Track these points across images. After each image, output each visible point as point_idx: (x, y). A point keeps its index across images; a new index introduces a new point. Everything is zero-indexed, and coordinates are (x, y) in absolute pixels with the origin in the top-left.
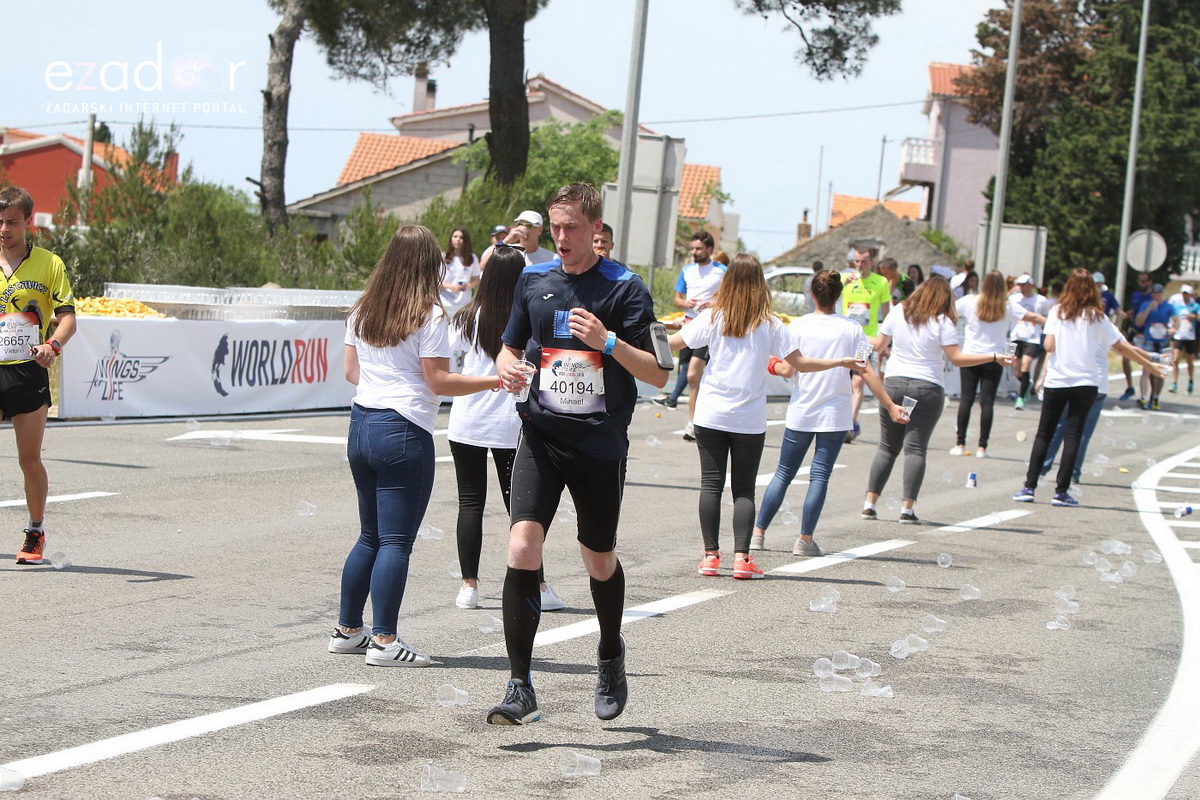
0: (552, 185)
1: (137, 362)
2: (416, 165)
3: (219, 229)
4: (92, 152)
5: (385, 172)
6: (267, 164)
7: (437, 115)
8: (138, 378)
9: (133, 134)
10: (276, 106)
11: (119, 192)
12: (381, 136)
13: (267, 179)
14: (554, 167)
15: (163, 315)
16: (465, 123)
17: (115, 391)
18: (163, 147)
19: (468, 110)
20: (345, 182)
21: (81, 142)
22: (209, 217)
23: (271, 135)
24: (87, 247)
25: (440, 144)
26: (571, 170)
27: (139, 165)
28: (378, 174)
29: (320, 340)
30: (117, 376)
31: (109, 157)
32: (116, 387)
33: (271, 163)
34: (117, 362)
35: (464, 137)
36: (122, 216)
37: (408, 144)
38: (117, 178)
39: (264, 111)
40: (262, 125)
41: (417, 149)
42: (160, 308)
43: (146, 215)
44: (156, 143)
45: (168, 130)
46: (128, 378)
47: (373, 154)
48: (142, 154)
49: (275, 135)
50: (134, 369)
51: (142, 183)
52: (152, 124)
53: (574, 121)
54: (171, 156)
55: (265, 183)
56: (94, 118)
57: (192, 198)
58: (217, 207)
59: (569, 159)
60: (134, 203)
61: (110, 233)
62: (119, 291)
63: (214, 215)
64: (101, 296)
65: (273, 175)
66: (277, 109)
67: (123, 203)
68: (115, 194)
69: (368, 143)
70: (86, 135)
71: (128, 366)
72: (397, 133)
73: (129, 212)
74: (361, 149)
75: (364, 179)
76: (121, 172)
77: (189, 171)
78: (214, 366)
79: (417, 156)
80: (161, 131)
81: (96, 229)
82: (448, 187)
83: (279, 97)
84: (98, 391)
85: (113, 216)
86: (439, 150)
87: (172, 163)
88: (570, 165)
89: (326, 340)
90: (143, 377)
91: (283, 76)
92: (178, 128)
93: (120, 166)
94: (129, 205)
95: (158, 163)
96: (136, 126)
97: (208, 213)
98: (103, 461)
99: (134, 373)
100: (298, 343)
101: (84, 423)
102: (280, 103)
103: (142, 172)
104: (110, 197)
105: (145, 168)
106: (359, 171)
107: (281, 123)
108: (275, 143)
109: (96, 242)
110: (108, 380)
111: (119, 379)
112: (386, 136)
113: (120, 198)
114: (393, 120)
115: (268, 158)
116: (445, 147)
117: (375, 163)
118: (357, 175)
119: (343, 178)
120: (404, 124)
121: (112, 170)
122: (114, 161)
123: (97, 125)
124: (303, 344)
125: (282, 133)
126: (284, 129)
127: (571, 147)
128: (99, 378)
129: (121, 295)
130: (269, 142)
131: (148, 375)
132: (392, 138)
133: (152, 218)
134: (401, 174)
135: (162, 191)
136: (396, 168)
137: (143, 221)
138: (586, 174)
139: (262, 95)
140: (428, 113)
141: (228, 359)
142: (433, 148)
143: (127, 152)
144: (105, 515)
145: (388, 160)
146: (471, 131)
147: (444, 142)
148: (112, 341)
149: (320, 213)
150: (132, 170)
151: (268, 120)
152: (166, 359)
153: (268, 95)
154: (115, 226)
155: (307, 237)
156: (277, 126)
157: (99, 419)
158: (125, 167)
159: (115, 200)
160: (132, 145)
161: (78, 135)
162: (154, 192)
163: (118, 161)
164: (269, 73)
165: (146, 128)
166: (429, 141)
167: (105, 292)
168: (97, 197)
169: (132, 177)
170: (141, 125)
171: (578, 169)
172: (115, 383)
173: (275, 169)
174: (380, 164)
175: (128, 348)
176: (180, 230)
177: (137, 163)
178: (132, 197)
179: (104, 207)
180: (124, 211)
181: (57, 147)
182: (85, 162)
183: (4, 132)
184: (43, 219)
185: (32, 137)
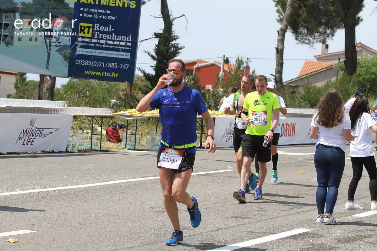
0: (364, 76)
2: (323, 70)
4: (224, 66)
5: (313, 72)
6: (277, 70)
7: (329, 55)
9: (236, 61)
10: (280, 52)
11: (232, 79)
12: (311, 61)
13: (277, 74)
14: (365, 71)
16: (337, 57)
17: (230, 139)
18: (245, 65)
19: (338, 53)
20: (301, 75)
21: (220, 63)
23: (278, 61)
24: (222, 95)
25: (330, 64)
26: (370, 72)
27: (238, 70)
28: (311, 73)
29: (293, 124)
30: (231, 134)
31: (229, 68)
33: (278, 70)
34: (231, 130)
35: (337, 61)
37: (320, 64)
38: (232, 75)
39: (276, 54)
40: (275, 58)
41: (323, 65)
44: (243, 64)
45: (246, 60)
47: (309, 67)
48: (239, 67)
49: (279, 61)
51: (239, 75)
52: (242, 58)
53: (371, 57)
54: (248, 68)
55: (276, 76)
56: (224, 56)
59: (369, 68)
60: (237, 82)
65: (279, 73)
66: (280, 53)
67: (233, 82)
68: (231, 79)
69: (308, 63)
70: (222, 62)
72: (316, 60)
74: (305, 65)
75: (307, 74)
76: (233, 73)
77: (254, 72)
79: (323, 68)
80: (244, 60)
81: (225, 90)
82: (332, 77)
83: (281, 50)
84: (225, 139)
85: (230, 86)
86: (329, 65)
87: (248, 70)
88: (369, 70)
89: (295, 123)
91: (282, 43)
92: (249, 59)
93: (232, 71)
94: (235, 83)
95: (243, 70)
96: (237, 59)
98: (228, 160)
100: (287, 124)
101: (222, 149)
102: (281, 51)
103: (239, 72)
104: (229, 81)
106: (305, 72)
107: (281, 57)
108: (279, 64)
110: (228, 135)
112: (313, 61)
113: (232, 81)
114: (315, 56)
115: (277, 68)
116: (331, 65)
117: (310, 70)
118: (304, 73)
119: (300, 74)
120: (319, 58)
121: (230, 72)
122: (231, 69)
123: (225, 58)
124: (288, 125)
125: (281, 61)
126: (282, 59)
127: (370, 64)
128: (225, 135)
130: (278, 63)
132: (315, 62)
134: (318, 73)
136: (316, 71)
139: (275, 49)
140: (326, 54)
142: (328, 65)
143: (234, 66)
144: (229, 177)
145: (314, 69)
146: (339, 60)
147: (331, 63)
148: (230, 124)
149: (293, 85)
150: (236, 72)
151: (277, 56)
153: (277, 49)
155: (290, 92)
158: (234, 71)
159: (231, 82)
160: (236, 65)
163: (232, 69)
164: (278, 42)
165: (240, 59)
166: (326, 63)
168: (225, 80)
169: (236, 74)
170: (238, 58)
171: (372, 71)
172: (230, 136)
173: (280, 71)
174: (311, 70)
177: (237, 70)
178: (236, 80)
179: (227, 83)
181: (213, 65)
182: (222, 70)
183: (197, 60)
184: (209, 87)
185: (205, 62)
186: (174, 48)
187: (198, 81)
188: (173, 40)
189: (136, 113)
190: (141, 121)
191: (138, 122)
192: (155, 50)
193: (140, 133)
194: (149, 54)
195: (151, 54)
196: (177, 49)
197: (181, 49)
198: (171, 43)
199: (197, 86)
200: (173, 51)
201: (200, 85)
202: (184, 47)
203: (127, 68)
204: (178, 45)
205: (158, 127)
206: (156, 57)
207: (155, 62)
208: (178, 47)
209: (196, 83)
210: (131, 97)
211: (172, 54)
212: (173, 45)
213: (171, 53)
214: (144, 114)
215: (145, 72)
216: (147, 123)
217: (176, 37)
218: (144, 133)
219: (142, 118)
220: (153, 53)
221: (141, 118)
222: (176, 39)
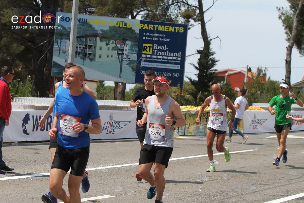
1: (260, 120)
3: (276, 91)
4: (247, 74)
8: (261, 124)
9: (257, 70)
11: (254, 83)
13: (286, 79)
15: (265, 110)
18: (264, 72)
21: (245, 72)
23: (287, 69)
24: (247, 95)
27: (259, 77)
29: (300, 115)
31: (252, 75)
32: (256, 126)
33: (287, 76)
34: (256, 121)
36: (255, 88)
38: (254, 80)
39: (286, 64)
40: (285, 67)
42: (264, 108)
43: (260, 88)
44: (262, 72)
45: (265, 69)
46: (259, 124)
48: (259, 74)
50: (260, 122)
51: (259, 81)
52: (261, 67)
54: (265, 75)
56: (248, 66)
57: (270, 84)
58: (276, 86)
60: (257, 85)
61: (252, 92)
62: (255, 105)
64: (251, 106)
65: (288, 78)
66: (288, 64)
68: (253, 83)
70: (246, 70)
71: (258, 122)
73: (256, 87)
76: (254, 78)
77: (269, 78)
80: (263, 69)
81: (249, 91)
83: (289, 61)
84: (252, 127)
85: (253, 88)
90: (262, 124)
91: (290, 56)
92: (267, 68)
93: (254, 77)
94: (256, 85)
95: (262, 76)
96: (258, 68)
97: (274, 87)
99: (260, 123)
103: (259, 78)
104: (252, 84)
109: (249, 94)
110: (254, 125)
111: (257, 124)
113: (255, 84)
119: (303, 79)
121: (253, 78)
122: (253, 76)
123: (249, 68)
124: (296, 116)
125: (290, 69)
128: (252, 124)
129: (255, 106)
130: (287, 71)
131: (263, 123)
133: (261, 88)
135: (264, 82)
137: (260, 89)
139: (285, 61)
143: (256, 74)
144: (253, 155)
148: (254, 116)
149: (298, 87)
150: (257, 78)
151: (287, 66)
152: (267, 120)
154: (253, 90)
155: (296, 92)
156: (289, 67)
157: (258, 133)
158: (255, 77)
159: (253, 84)
160: (257, 72)
161: (244, 70)
162: (262, 83)
163: (254, 76)
164: (287, 56)
165: (260, 68)
167: (252, 105)
168: (249, 84)
169: (257, 79)
170: (259, 68)
175: (258, 117)
176: (268, 91)
179: (251, 86)
180: (255, 87)
181: (240, 73)
182: (246, 76)
183: (228, 70)
184: (237, 89)
185: (234, 71)
186: (211, 61)
187: (229, 85)
188: (211, 55)
189: (185, 109)
190: (189, 115)
191: (187, 115)
192: (198, 62)
193: (188, 124)
194: (194, 65)
195: (195, 66)
196: (214, 62)
197: (217, 61)
198: (209, 57)
199: (229, 88)
200: (211, 63)
201: (231, 87)
202: (219, 60)
203: (178, 76)
204: (215, 59)
205: (201, 119)
206: (199, 68)
207: (198, 71)
208: (214, 60)
209: (228, 86)
210: (181, 97)
211: (210, 66)
212: (211, 59)
213: (209, 64)
214: (191, 110)
215: (191, 79)
216: (193, 116)
217: (213, 53)
218: (191, 123)
219: (190, 112)
220: (197, 65)
221: (188, 112)
222: (213, 55)
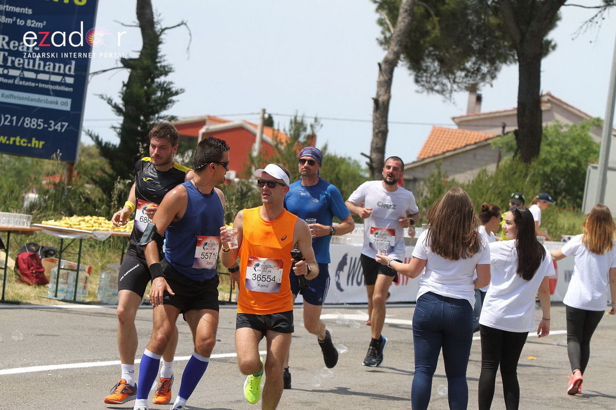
0: (555, 164)
2: (468, 148)
3: (343, 185)
4: (262, 132)
5: (448, 151)
6: (374, 145)
7: (482, 117)
9: (291, 123)
10: (381, 108)
11: (280, 160)
12: (446, 129)
13: (374, 154)
14: (557, 152)
16: (499, 122)
18: (309, 132)
19: (502, 114)
20: (422, 157)
21: (256, 126)
22: (338, 178)
23: (377, 126)
25: (483, 135)
26: (567, 155)
27: (294, 143)
28: (444, 153)
29: (406, 258)
31: (275, 137)
33: (377, 144)
35: (499, 131)
37: (463, 134)
38: (279, 151)
39: (374, 111)
41: (469, 138)
44: (305, 129)
45: (312, 121)
47: (441, 140)
48: (296, 137)
49: (380, 127)
51: (295, 153)
52: (303, 117)
53: (571, 123)
54: (313, 138)
55: (373, 157)
56: (264, 111)
58: (342, 172)
59: (566, 147)
63: (341, 177)
65: (378, 152)
66: (382, 110)
69: (438, 133)
70: (259, 122)
72: (456, 127)
74: (433, 137)
75: (434, 156)
76: (282, 148)
77: (324, 149)
78: (337, 272)
79: (468, 143)
80: (308, 122)
82: (487, 163)
83: (383, 103)
86: (482, 139)
87: (313, 142)
88: (566, 151)
91: (386, 90)
93: (282, 144)
95: (305, 142)
96: (293, 118)
97: (337, 175)
102: (384, 107)
103: (295, 147)
105: (298, 145)
106: (431, 150)
107: (384, 119)
108: (380, 132)
112: (449, 129)
114: (454, 119)
115: (375, 141)
116: (487, 137)
117: (441, 146)
118: (430, 153)
119: (421, 155)
120: (461, 122)
121: (277, 146)
122: (278, 139)
123: (266, 116)
125: (384, 126)
126: (386, 123)
127: (568, 140)
130: (376, 131)
132: (453, 130)
134: (458, 154)
136: (455, 150)
138: (578, 157)
139: (372, 101)
140: (476, 115)
141: (346, 268)
142: (479, 137)
143: (286, 134)
145: (450, 144)
146: (504, 127)
147: (487, 134)
149: (407, 177)
150: (289, 146)
151: (376, 117)
153: (376, 101)
156: (381, 121)
158: (285, 144)
160: (290, 130)
161: (254, 122)
163: (280, 140)
164: (378, 87)
165: (299, 119)
166: (476, 133)
169: (289, 150)
170: (296, 117)
171: (571, 154)
173: (380, 148)
174: (445, 146)
177: (292, 142)
181: (240, 129)
182: (258, 139)
183: (207, 118)
184: (231, 175)
185: (223, 122)
186: (161, 91)
188: (161, 74)
189: (79, 225)
192: (122, 93)
193: (87, 268)
194: (110, 101)
195: (113, 102)
196: (168, 95)
197: (177, 93)
198: (156, 80)
200: (160, 98)
202: (182, 91)
203: (63, 130)
204: (171, 86)
206: (124, 109)
207: (121, 119)
208: (169, 89)
210: (69, 191)
211: (158, 105)
212: (160, 84)
213: (155, 101)
214: (97, 228)
215: (100, 139)
217: (167, 69)
219: (92, 236)
220: (119, 101)
222: (166, 73)
